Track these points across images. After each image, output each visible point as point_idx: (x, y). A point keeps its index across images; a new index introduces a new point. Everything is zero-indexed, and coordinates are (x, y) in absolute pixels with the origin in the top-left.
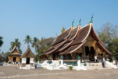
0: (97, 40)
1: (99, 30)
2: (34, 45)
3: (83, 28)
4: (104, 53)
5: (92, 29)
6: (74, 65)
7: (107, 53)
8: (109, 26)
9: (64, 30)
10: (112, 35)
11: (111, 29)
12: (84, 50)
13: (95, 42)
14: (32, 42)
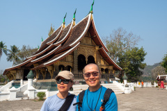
0: (100, 45)
1: (107, 38)
2: (11, 57)
3: (78, 25)
4: (111, 68)
5: (91, 24)
6: (51, 90)
7: (116, 69)
8: (121, 33)
9: (52, 30)
10: (125, 45)
11: (124, 37)
12: (76, 61)
13: (97, 48)
14: (8, 52)
